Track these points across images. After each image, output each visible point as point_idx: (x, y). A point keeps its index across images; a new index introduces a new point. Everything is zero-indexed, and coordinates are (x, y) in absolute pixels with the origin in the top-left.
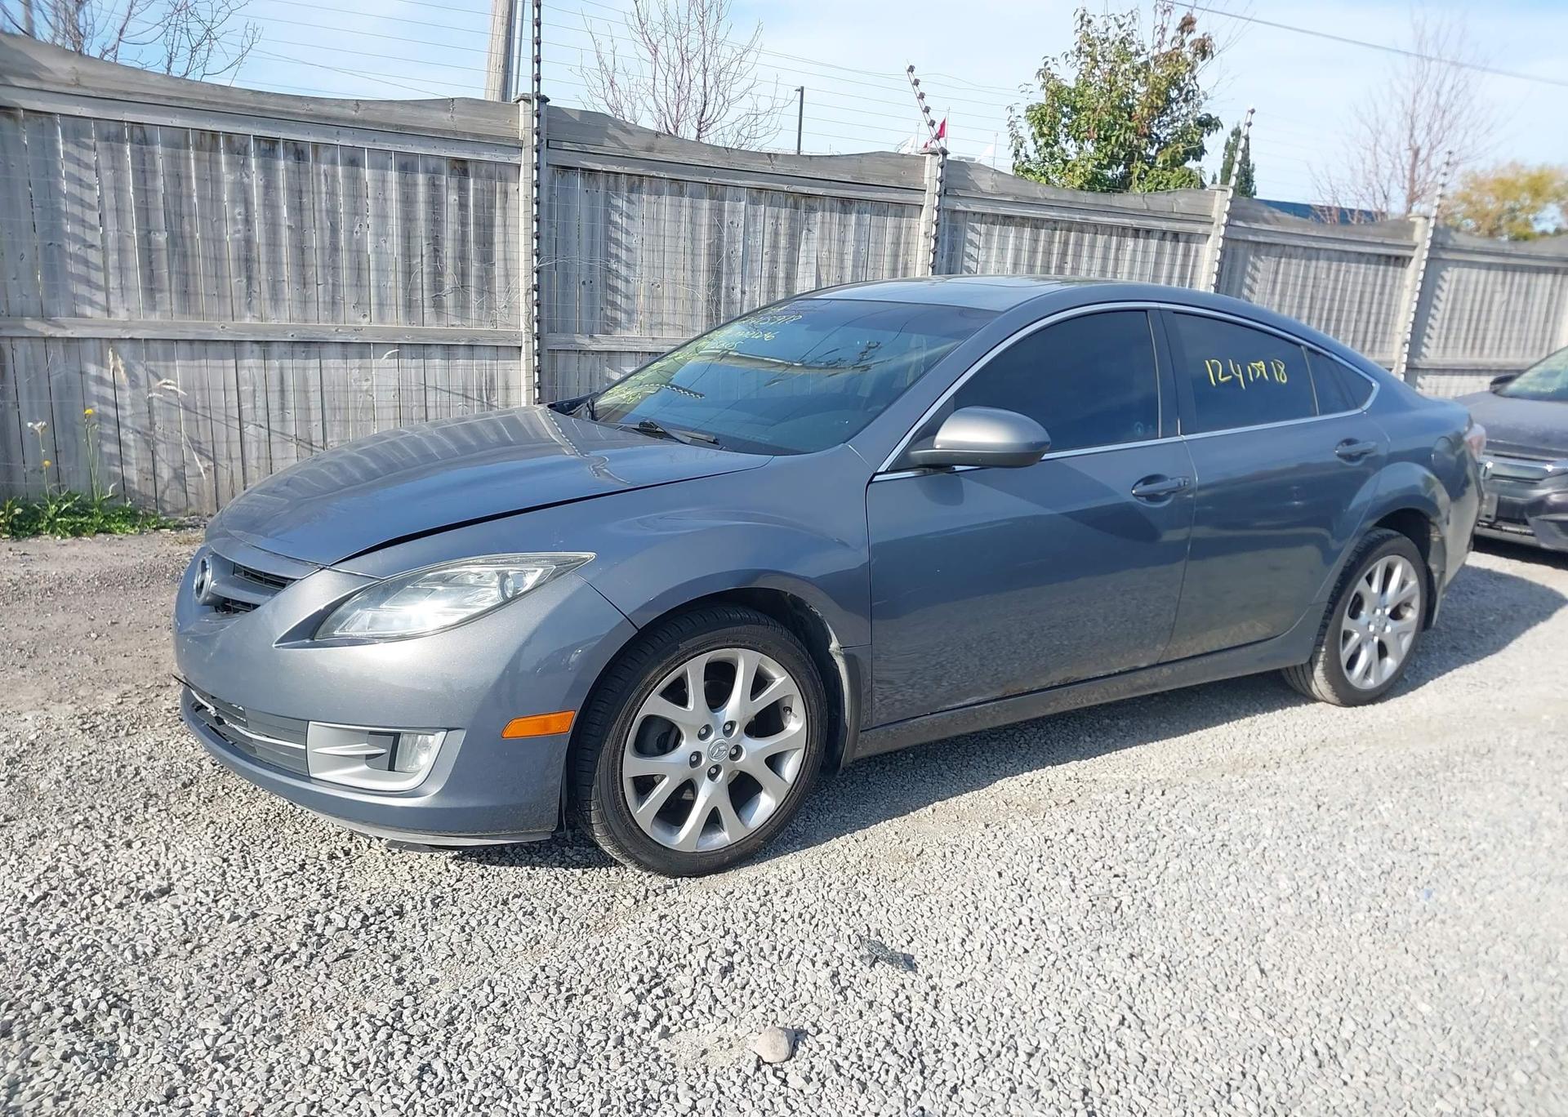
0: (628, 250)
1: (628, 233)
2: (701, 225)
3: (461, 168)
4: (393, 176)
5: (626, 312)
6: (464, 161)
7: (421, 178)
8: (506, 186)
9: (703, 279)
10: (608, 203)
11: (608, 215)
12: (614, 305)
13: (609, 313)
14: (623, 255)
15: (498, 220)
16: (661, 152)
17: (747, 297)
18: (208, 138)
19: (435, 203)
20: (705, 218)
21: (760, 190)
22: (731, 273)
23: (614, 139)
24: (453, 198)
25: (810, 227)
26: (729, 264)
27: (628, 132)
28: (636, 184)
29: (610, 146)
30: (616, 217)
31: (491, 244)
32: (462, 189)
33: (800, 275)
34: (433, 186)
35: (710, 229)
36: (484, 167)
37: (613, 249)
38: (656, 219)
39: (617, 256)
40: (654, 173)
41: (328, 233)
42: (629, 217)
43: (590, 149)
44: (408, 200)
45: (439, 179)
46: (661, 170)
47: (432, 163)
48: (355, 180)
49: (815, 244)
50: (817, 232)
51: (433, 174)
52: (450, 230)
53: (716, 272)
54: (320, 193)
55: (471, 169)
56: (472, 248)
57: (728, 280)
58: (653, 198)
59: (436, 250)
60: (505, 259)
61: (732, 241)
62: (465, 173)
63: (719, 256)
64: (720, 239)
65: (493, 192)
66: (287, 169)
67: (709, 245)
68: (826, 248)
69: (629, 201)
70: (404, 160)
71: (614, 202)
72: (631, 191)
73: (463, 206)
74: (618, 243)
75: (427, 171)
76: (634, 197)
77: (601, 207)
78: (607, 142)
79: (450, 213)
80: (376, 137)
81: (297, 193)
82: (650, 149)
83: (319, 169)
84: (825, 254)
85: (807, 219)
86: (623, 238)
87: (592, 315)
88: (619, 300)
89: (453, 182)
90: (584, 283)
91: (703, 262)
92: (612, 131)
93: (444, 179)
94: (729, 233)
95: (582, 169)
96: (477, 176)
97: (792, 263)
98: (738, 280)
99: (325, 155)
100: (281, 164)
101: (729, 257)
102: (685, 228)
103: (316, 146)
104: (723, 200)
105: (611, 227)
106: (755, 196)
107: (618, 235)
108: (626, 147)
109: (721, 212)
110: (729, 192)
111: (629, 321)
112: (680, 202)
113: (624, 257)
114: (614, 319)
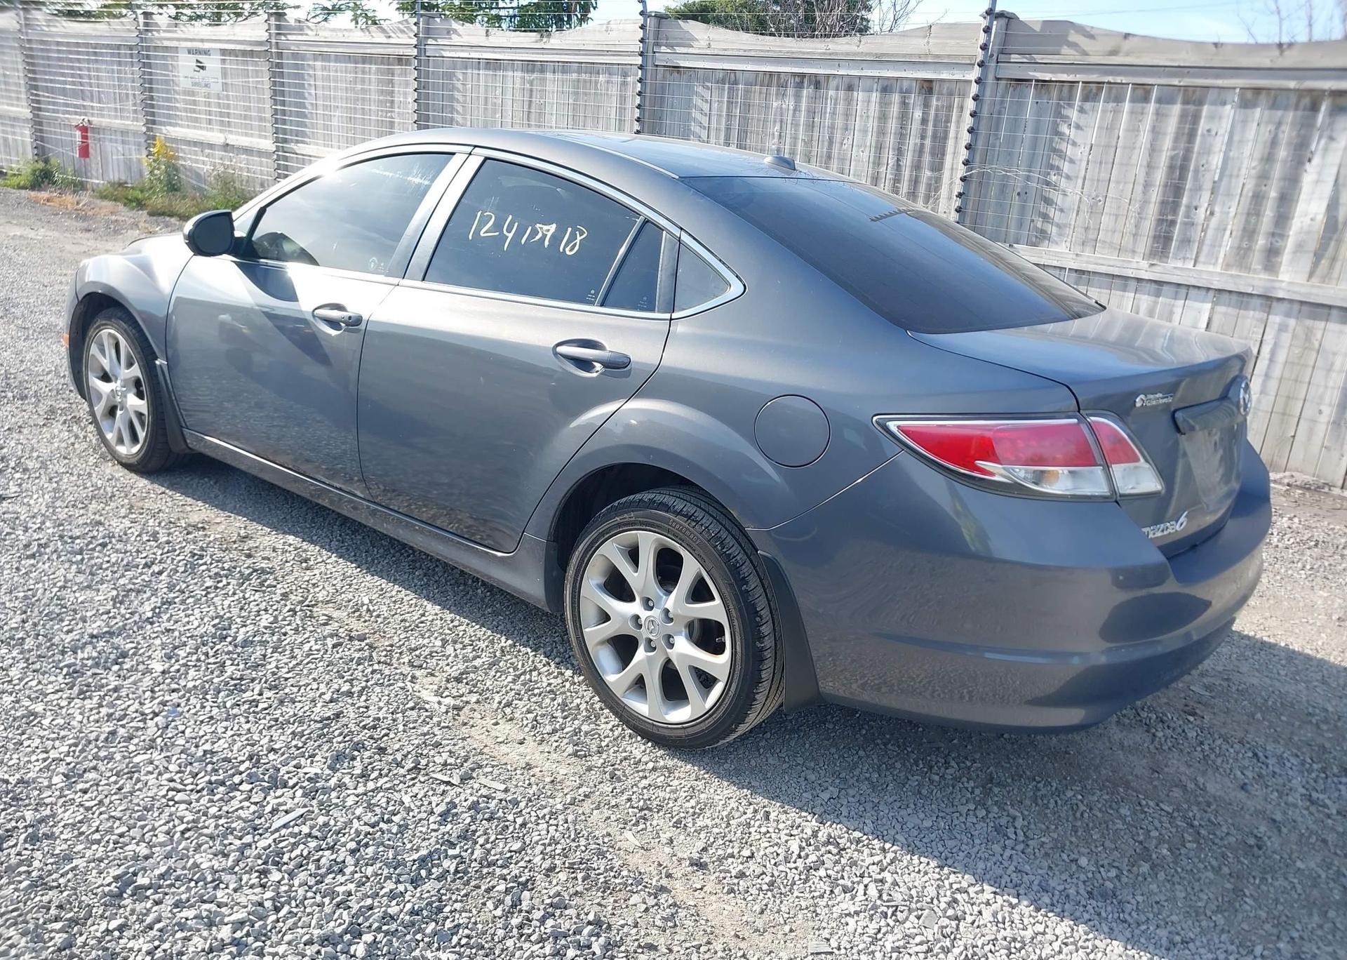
0: (1072, 161)
1: (1074, 144)
2: (1165, 134)
3: (928, 87)
4: (875, 96)
5: (1058, 226)
6: (930, 81)
7: (896, 98)
8: (963, 101)
9: (1155, 195)
10: (1058, 114)
11: (1056, 125)
12: (1045, 217)
13: (1039, 225)
14: (1066, 167)
15: (952, 134)
16: (1127, 54)
17: (1214, 221)
18: (767, 77)
19: (904, 117)
20: (1172, 125)
21: (1258, 90)
22: (1198, 189)
23: (1074, 45)
24: (918, 114)
25: (1335, 135)
26: (1196, 178)
27: (1092, 37)
28: (1092, 93)
29: (1068, 54)
30: (1064, 129)
31: (943, 154)
32: (926, 105)
33: (1303, 196)
34: (904, 104)
35: (1176, 140)
36: (946, 85)
37: (1056, 161)
38: (1110, 128)
39: (1058, 168)
40: (1111, 79)
41: (826, 144)
42: (1078, 127)
43: (1038, 58)
44: (883, 117)
45: (909, 98)
46: (1119, 74)
47: (905, 84)
48: (849, 101)
49: (1335, 157)
50: (1342, 141)
51: (905, 93)
52: (912, 141)
53: (1175, 189)
54: (825, 113)
55: (936, 87)
56: (927, 158)
57: (1191, 197)
58: (1111, 105)
59: (898, 160)
60: (952, 169)
61: (1207, 151)
62: (930, 91)
63: (1184, 169)
64: (1188, 151)
65: (950, 108)
66: (808, 97)
67: (1172, 158)
69: (1082, 110)
70: (886, 83)
71: (1064, 112)
72: (1086, 98)
73: (924, 121)
74: (1061, 155)
75: (901, 92)
76: (1088, 106)
77: (1048, 119)
78: (1065, 50)
79: (915, 126)
80: (863, 66)
81: (811, 113)
82: (1114, 52)
83: (827, 93)
85: (1331, 124)
86: (1070, 151)
87: (1020, 225)
88: (1051, 211)
89: (920, 100)
90: (1019, 194)
91: (1160, 176)
92: (1074, 37)
93: (912, 99)
94: (1203, 142)
95: (1037, 81)
96: (940, 93)
97: (1292, 181)
98: (1205, 197)
99: (833, 83)
100: (805, 92)
101: (1196, 171)
102: (1144, 138)
103: (828, 76)
104: (1201, 103)
105: (1056, 138)
106: (1250, 98)
107: (1063, 146)
108: (1085, 54)
109: (1196, 118)
110: (1212, 95)
111: (1060, 235)
112: (1143, 108)
113: (1066, 170)
114: (1043, 232)
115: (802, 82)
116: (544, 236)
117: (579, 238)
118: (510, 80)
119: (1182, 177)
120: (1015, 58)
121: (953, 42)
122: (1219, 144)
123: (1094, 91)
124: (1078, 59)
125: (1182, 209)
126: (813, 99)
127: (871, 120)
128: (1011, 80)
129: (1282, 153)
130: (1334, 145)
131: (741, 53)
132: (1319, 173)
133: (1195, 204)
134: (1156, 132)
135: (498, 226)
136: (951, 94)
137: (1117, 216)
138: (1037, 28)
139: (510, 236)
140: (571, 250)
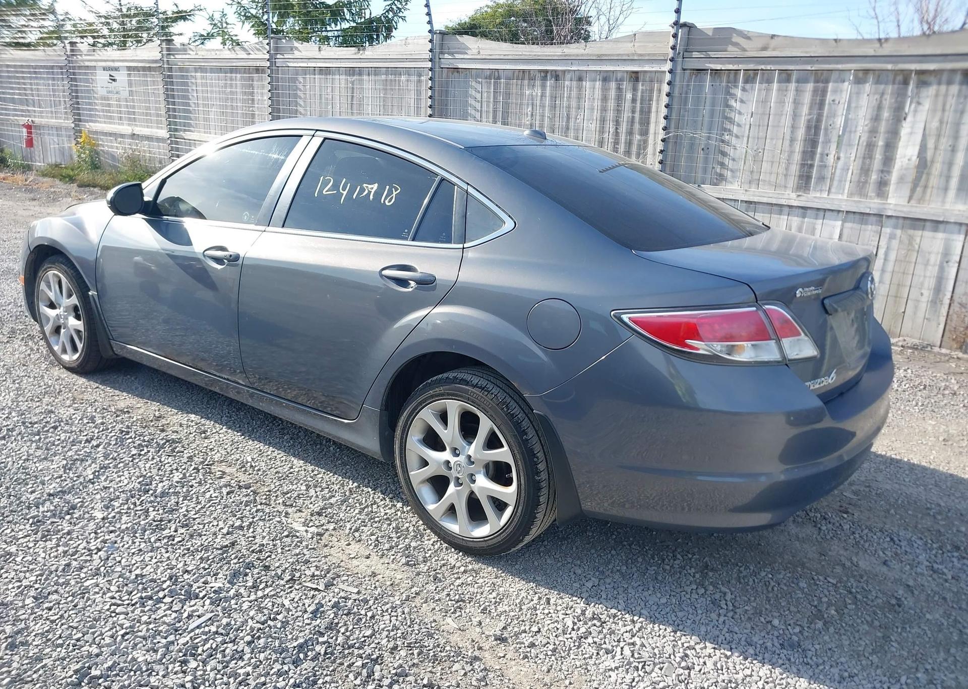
0: (739, 125)
1: (740, 113)
2: (803, 104)
3: (635, 77)
4: (598, 84)
5: (732, 171)
6: (637, 72)
7: (613, 85)
8: (660, 86)
9: (798, 147)
10: (728, 93)
11: (726, 100)
12: (722, 165)
13: (718, 170)
14: (735, 129)
15: (654, 109)
16: (774, 50)
17: (840, 164)
18: (521, 73)
19: (619, 98)
20: (807, 98)
21: (866, 71)
22: (827, 142)
23: (736, 44)
24: (629, 96)
25: (921, 101)
26: (826, 134)
27: (748, 38)
28: (750, 77)
29: (732, 51)
30: (732, 103)
31: (648, 123)
32: (635, 89)
33: (902, 144)
34: (619, 89)
35: (811, 108)
36: (648, 75)
37: (728, 126)
38: (765, 102)
39: (729, 130)
40: (763, 67)
41: (565, 119)
42: (742, 101)
43: (712, 54)
44: (605, 99)
45: (622, 84)
46: (769, 63)
47: (619, 75)
48: (580, 88)
49: (922, 116)
50: (927, 105)
51: (619, 81)
52: (626, 115)
53: (812, 143)
54: (564, 97)
55: (641, 76)
56: (637, 126)
57: (823, 148)
58: (764, 85)
59: (617, 129)
60: (655, 133)
61: (833, 115)
62: (637, 79)
63: (817, 128)
64: (820, 116)
65: (652, 91)
66: (551, 86)
67: (809, 121)
68: (937, 119)
69: (744, 90)
70: (605, 75)
71: (732, 91)
72: (746, 81)
73: (634, 100)
74: (732, 121)
75: (616, 81)
76: (748, 86)
77: (721, 96)
78: (730, 48)
79: (627, 105)
80: (589, 63)
81: (554, 98)
82: (765, 49)
83: (564, 83)
84: (935, 124)
85: (918, 94)
86: (737, 118)
87: (705, 170)
88: (726, 161)
89: (630, 86)
90: (703, 149)
91: (801, 133)
92: (736, 39)
93: (625, 85)
94: (830, 109)
95: (711, 70)
96: (644, 81)
97: (894, 134)
98: (833, 147)
99: (568, 76)
100: (548, 83)
101: (826, 129)
102: (789, 108)
103: (564, 72)
104: (827, 81)
105: (727, 110)
106: (861, 77)
107: (732, 115)
108: (744, 50)
109: (824, 92)
110: (834, 76)
111: (733, 177)
112: (787, 87)
113: (735, 131)
114: (721, 175)
115: (546, 76)
116: (370, 192)
117: (395, 193)
118: (337, 82)
119: (817, 133)
120: (695, 54)
121: (651, 45)
122: (841, 110)
123: (752, 75)
124: (739, 54)
125: (818, 156)
126: (555, 88)
127: (596, 101)
128: (694, 70)
129: (886, 114)
130: (921, 107)
131: (502, 57)
132: (912, 127)
133: (826, 152)
134: (797, 103)
135: (336, 186)
136: (651, 81)
137: (772, 162)
138: (710, 33)
139: (345, 193)
140: (389, 202)
